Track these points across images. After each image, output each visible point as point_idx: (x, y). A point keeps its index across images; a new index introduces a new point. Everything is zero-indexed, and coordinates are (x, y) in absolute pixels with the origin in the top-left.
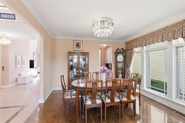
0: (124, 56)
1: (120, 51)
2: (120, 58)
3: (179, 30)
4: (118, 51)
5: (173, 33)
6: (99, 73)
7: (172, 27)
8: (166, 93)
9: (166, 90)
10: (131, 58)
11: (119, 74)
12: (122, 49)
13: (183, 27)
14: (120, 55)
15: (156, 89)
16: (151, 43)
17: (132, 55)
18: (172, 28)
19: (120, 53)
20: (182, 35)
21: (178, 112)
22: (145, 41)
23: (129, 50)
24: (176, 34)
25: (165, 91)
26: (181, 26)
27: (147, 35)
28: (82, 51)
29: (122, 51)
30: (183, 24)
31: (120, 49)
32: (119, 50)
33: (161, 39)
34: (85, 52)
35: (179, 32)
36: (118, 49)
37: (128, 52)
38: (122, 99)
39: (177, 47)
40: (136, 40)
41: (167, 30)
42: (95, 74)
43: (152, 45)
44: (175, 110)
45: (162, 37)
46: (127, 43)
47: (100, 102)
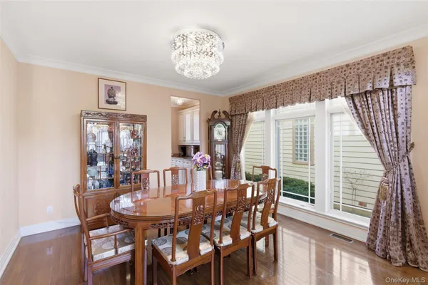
0: (228, 129)
1: (220, 116)
2: (220, 132)
3: (339, 83)
4: (216, 116)
5: (330, 86)
6: (180, 171)
7: (327, 74)
8: (313, 201)
9: (313, 195)
10: (244, 133)
11: (216, 170)
12: (224, 112)
13: (345, 77)
14: (219, 127)
15: (291, 195)
16: (288, 103)
17: (245, 127)
18: (327, 77)
19: (220, 121)
20: (345, 92)
21: (336, 235)
22: (275, 98)
23: (239, 116)
24: (335, 89)
25: (309, 197)
26: (342, 75)
27: (279, 86)
28: (125, 113)
29: (223, 116)
30: (345, 71)
31: (220, 113)
32: (217, 114)
33: (308, 96)
34: (134, 116)
35: (339, 85)
36: (215, 112)
37: (236, 120)
38: (254, 228)
39: (331, 114)
40: (255, 94)
41: (317, 80)
42: (169, 174)
43: (289, 107)
44: (332, 232)
45: (309, 93)
46: (233, 100)
47: (211, 250)
